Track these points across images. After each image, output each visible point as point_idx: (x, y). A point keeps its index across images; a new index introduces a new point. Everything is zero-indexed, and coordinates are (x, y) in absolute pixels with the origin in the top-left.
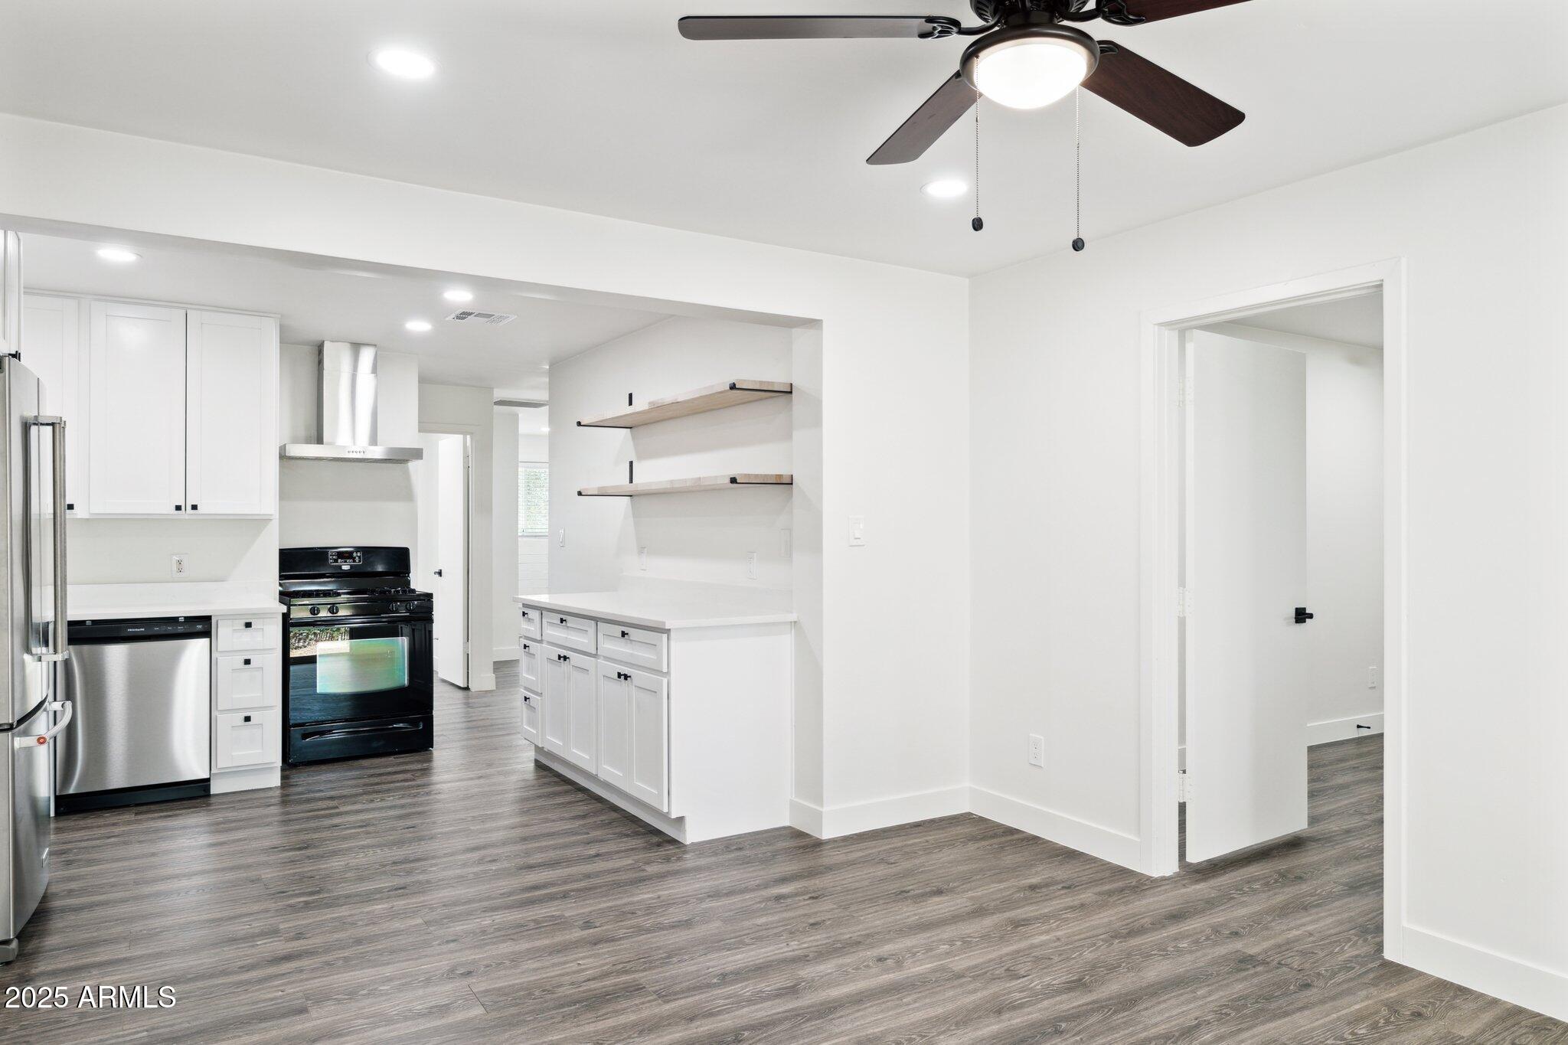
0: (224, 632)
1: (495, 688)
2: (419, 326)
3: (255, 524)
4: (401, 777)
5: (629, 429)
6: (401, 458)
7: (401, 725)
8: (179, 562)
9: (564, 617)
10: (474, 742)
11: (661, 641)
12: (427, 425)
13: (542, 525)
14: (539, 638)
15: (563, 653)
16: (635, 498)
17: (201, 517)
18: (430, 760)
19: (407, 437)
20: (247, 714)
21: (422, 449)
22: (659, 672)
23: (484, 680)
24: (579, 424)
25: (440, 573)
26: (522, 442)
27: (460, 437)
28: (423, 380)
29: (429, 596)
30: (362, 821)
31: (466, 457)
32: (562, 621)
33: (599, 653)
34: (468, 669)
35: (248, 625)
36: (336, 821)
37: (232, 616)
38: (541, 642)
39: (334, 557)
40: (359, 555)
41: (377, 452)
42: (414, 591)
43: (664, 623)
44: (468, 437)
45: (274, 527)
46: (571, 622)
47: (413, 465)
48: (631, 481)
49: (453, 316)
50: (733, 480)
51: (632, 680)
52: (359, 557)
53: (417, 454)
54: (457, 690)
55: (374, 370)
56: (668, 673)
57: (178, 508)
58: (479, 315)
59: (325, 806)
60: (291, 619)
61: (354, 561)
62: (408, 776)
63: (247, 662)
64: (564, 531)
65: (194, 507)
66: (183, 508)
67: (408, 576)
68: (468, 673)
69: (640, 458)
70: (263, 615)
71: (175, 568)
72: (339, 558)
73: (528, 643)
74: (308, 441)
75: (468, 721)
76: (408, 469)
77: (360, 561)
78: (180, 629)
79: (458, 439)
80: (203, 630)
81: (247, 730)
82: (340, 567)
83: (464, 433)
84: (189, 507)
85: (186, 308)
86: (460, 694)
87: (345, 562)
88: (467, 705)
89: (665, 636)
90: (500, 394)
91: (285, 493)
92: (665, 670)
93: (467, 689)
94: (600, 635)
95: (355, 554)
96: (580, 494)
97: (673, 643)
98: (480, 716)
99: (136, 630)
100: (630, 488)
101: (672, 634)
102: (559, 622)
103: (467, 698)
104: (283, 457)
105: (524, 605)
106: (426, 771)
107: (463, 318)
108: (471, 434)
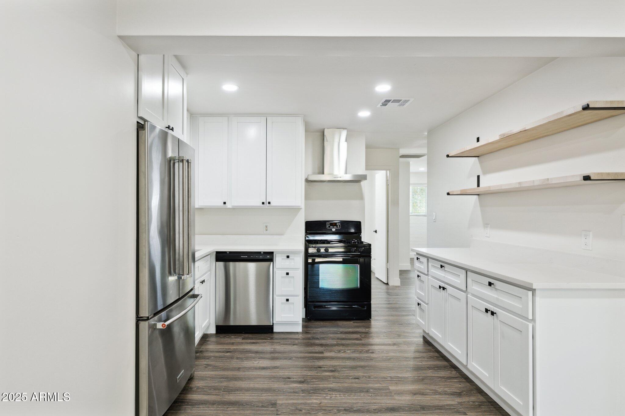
0: (279, 260)
1: (400, 285)
2: (364, 114)
3: (294, 210)
4: (355, 336)
5: (477, 158)
6: (358, 180)
7: (356, 306)
8: (266, 227)
9: (443, 264)
10: (391, 318)
11: (527, 296)
12: (369, 166)
13: (423, 210)
14: (426, 273)
15: (443, 285)
16: (480, 196)
17: (272, 207)
18: (369, 327)
19: (361, 171)
20: (288, 298)
21: (367, 175)
22: (526, 319)
23: (395, 281)
24: (448, 156)
25: (376, 232)
26: (411, 175)
27: (385, 172)
28: (368, 147)
29: (370, 245)
30: (333, 366)
31: (387, 181)
32: (442, 266)
33: (468, 291)
34: (388, 275)
35: (288, 257)
36: (321, 363)
37: (281, 252)
38: (427, 275)
39: (329, 225)
40: (339, 224)
41: (348, 177)
42: (362, 242)
43: (532, 284)
44: (388, 171)
45: (303, 211)
46: (447, 267)
47: (363, 183)
48: (478, 186)
49: (381, 104)
50: (587, 178)
51: (497, 316)
52: (339, 225)
53: (364, 177)
54: (383, 284)
55: (346, 141)
56: (533, 320)
57: (263, 203)
58: (395, 101)
59: (317, 351)
60: (309, 253)
61: (337, 227)
62: (358, 336)
63: (287, 274)
64: (436, 213)
65: (269, 203)
66: (265, 203)
67: (361, 234)
68: (388, 276)
69: (485, 173)
70: (295, 253)
71: (265, 229)
72: (331, 225)
73: (420, 274)
74: (319, 173)
75: (389, 304)
76: (361, 185)
77: (339, 227)
78: (261, 257)
79: (384, 172)
80: (269, 258)
81: (288, 305)
82: (331, 230)
83: (386, 170)
84: (267, 203)
85: (266, 115)
86: (384, 286)
87: (333, 227)
88: (388, 293)
89: (530, 293)
90: (403, 152)
91: (307, 197)
92: (530, 317)
93: (387, 284)
94: (469, 280)
95: (337, 224)
96: (448, 194)
97: (537, 299)
98: (393, 301)
99: (244, 257)
100: (479, 190)
101: (537, 292)
102: (440, 267)
103: (388, 289)
104: (307, 181)
105: (418, 254)
106: (367, 334)
107: (386, 105)
108: (389, 170)
